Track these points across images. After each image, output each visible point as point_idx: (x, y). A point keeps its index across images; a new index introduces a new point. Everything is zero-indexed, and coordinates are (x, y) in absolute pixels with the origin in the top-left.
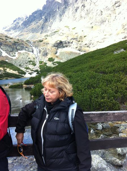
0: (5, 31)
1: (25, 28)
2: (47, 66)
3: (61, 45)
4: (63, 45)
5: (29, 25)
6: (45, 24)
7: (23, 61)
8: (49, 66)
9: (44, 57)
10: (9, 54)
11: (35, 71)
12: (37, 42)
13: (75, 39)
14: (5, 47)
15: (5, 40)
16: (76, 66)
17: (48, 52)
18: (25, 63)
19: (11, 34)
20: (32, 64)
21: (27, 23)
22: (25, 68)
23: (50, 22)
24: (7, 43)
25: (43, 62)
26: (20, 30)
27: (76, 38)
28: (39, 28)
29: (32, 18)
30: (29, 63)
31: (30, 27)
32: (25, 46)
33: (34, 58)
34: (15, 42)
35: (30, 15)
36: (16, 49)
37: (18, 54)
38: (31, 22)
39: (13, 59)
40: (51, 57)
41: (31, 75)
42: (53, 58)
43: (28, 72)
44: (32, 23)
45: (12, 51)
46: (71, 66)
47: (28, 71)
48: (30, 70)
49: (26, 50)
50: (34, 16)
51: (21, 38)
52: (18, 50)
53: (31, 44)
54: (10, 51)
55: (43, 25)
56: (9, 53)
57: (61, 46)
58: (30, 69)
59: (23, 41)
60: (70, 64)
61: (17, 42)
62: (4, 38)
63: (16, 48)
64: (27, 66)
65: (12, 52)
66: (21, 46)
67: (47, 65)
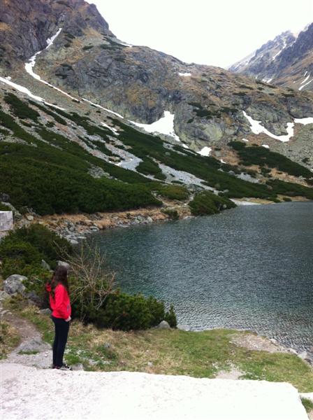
5: (301, 58)
10: (271, 130)
14: (258, 109)
15: (259, 91)
24: (263, 99)
34: (287, 96)
36: (288, 114)
37: (293, 127)
45: (279, 120)
52: (293, 116)
54: (271, 119)
56: (269, 127)
61: (292, 96)
62: (254, 86)
63: (289, 112)
65: (277, 124)
66: (302, 104)
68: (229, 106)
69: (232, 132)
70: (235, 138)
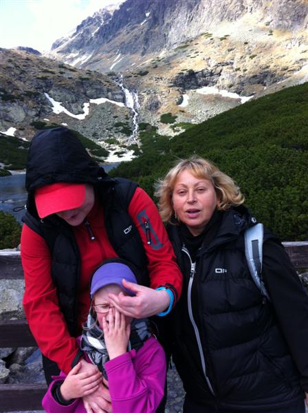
0: (58, 52)
1: (104, 42)
2: (158, 136)
3: (192, 82)
4: (197, 82)
5: (114, 36)
6: (152, 30)
7: (102, 124)
8: (163, 134)
9: (150, 113)
10: (70, 110)
11: (130, 148)
12: (133, 76)
13: (227, 64)
14: (59, 91)
15: (60, 75)
16: (230, 133)
17: (159, 99)
18: (107, 129)
19: (72, 59)
20: (122, 131)
21: (108, 31)
22: (106, 141)
23: (165, 24)
24: (63, 83)
25: (148, 124)
26: (93, 49)
27: (228, 62)
28: (137, 42)
29: (121, 16)
30: (115, 128)
31: (117, 40)
32: (105, 89)
33: (127, 116)
34: (83, 79)
35: (116, 11)
36: (84, 96)
37: (89, 107)
38: (118, 28)
39: (78, 120)
40: (167, 113)
41: (121, 157)
42: (173, 115)
43: (112, 150)
44: (121, 30)
45: (76, 101)
46: (218, 132)
47: (114, 148)
48: (117, 147)
49: (107, 98)
50: (126, 12)
51: (96, 68)
52: (88, 98)
53: (120, 83)
54: (70, 100)
55: (147, 33)
56: (68, 107)
57: (193, 84)
58: (118, 143)
59: (100, 76)
60: (215, 128)
61: (88, 79)
62: (56, 70)
63: (85, 93)
64: (110, 136)
65: (75, 104)
66: (96, 87)
67: (159, 132)
68: (32, 90)
69: (34, 113)
70: (36, 118)
